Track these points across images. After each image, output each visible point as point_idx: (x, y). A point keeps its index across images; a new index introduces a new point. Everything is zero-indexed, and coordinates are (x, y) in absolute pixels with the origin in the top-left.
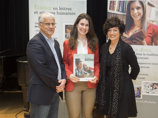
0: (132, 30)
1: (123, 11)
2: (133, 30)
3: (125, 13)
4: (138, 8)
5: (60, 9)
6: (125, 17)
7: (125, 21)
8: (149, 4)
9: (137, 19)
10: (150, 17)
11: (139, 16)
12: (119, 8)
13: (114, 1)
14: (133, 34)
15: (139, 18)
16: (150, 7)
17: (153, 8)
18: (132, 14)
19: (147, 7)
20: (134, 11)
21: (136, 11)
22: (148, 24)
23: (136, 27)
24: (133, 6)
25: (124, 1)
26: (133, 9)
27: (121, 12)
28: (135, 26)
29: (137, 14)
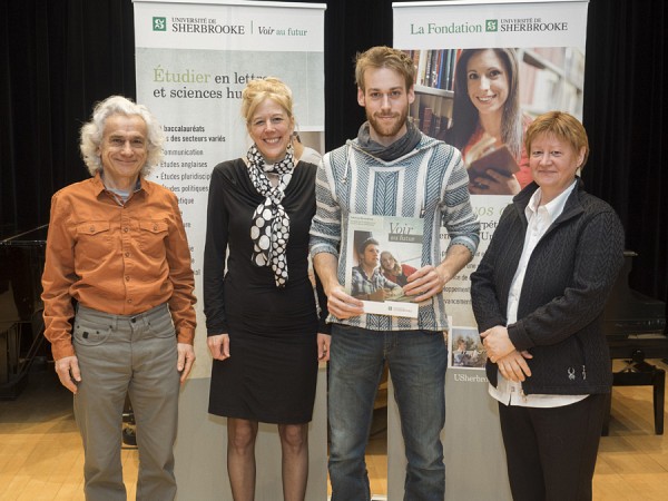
0: (473, 147)
1: (442, 86)
2: (477, 144)
3: (450, 89)
4: (493, 73)
5: (239, 80)
6: (452, 102)
7: (449, 115)
8: (528, 59)
9: (489, 111)
10: (530, 102)
11: (495, 100)
12: (431, 74)
13: (413, 51)
14: (476, 159)
15: (496, 105)
16: (532, 69)
17: (540, 72)
18: (472, 92)
19: (523, 70)
20: (480, 84)
21: (485, 83)
22: (524, 124)
23: (486, 135)
24: (474, 65)
25: (446, 51)
26: (476, 77)
27: (436, 87)
28: (484, 131)
29: (490, 93)
